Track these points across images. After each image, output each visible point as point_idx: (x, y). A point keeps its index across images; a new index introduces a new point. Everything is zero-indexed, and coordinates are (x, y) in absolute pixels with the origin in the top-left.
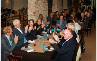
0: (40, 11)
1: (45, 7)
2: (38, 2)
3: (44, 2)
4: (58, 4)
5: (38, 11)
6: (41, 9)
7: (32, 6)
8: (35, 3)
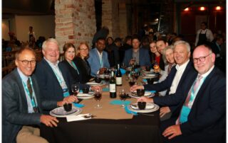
0: (83, 34)
1: (91, 28)
2: (77, 14)
3: (90, 17)
4: (113, 25)
5: (80, 34)
6: (84, 30)
7: (66, 22)
8: (73, 15)
